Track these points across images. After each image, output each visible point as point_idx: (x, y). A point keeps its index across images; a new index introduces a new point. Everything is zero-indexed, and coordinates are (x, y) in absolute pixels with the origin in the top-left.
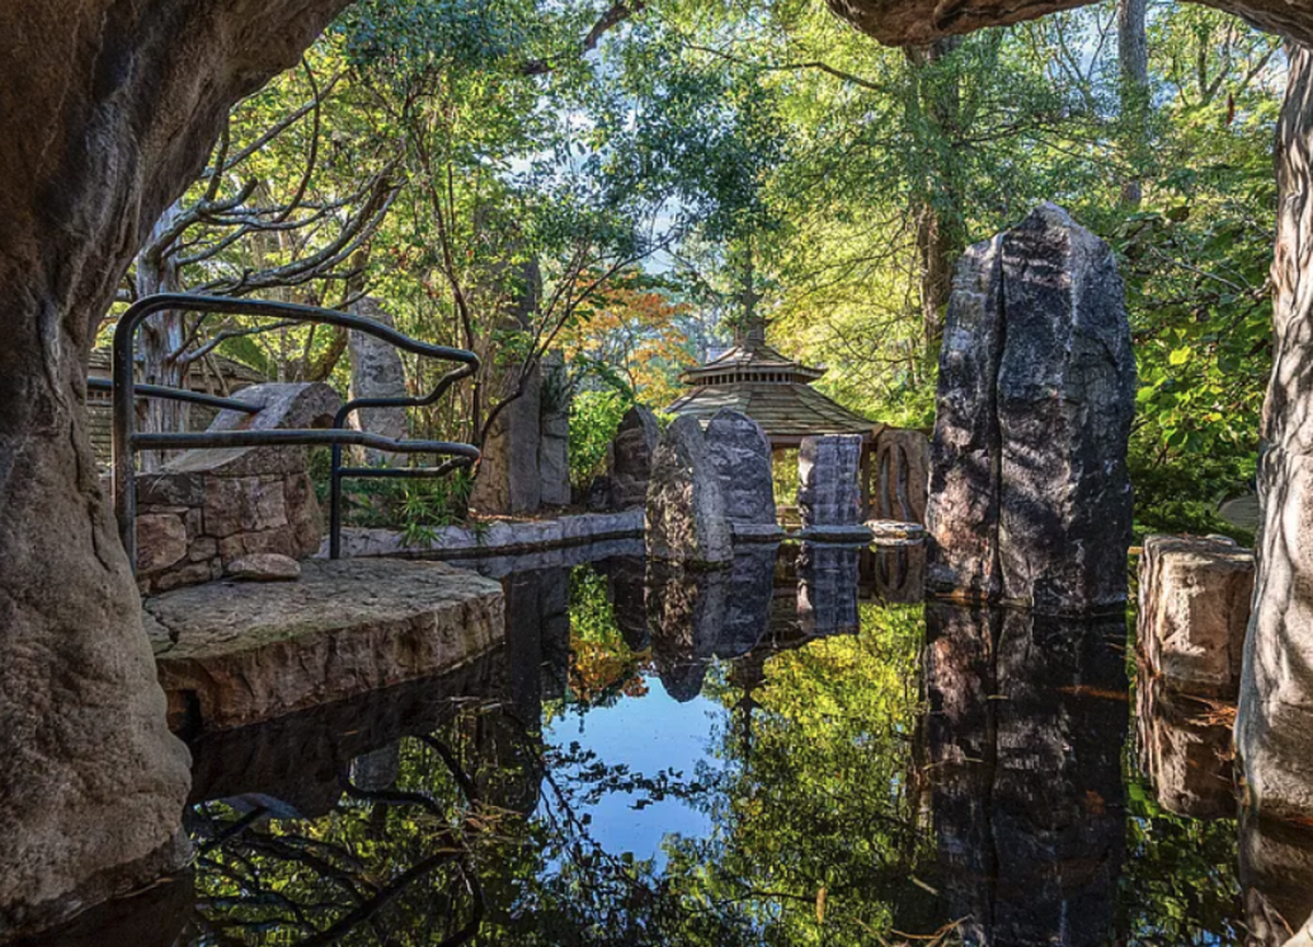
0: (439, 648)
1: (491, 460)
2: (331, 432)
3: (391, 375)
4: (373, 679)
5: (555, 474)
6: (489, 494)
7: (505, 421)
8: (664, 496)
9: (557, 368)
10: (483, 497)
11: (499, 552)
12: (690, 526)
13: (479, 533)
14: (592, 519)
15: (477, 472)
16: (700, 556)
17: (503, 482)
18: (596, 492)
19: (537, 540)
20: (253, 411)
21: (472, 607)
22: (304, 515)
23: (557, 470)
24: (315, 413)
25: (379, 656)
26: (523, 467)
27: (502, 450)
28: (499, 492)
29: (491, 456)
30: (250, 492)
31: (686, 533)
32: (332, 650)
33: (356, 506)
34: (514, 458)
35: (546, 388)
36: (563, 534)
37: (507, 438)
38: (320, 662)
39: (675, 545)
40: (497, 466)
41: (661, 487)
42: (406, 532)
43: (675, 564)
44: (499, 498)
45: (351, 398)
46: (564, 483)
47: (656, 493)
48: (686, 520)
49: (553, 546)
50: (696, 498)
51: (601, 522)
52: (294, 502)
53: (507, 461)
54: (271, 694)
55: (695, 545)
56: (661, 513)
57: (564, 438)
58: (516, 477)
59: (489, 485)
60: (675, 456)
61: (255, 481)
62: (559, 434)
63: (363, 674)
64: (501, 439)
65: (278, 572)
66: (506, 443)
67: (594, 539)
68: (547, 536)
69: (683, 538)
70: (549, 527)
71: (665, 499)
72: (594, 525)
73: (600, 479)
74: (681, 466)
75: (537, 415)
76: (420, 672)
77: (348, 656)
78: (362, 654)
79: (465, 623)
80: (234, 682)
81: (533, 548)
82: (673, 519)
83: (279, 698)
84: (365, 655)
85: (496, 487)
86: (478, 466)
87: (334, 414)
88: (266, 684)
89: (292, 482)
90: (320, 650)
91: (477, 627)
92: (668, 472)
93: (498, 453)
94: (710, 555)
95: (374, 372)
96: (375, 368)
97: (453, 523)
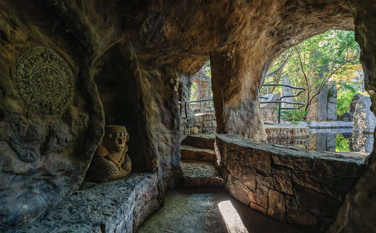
0: (296, 134)
1: (313, 108)
2: (280, 101)
3: (290, 91)
4: (286, 136)
5: (332, 112)
6: (313, 116)
7: (317, 99)
8: (358, 116)
9: (333, 86)
10: (311, 117)
11: (314, 128)
12: (365, 123)
13: (309, 123)
14: (341, 123)
15: (309, 110)
16: (367, 130)
17: (316, 113)
18: (345, 117)
19: (324, 126)
20: (267, 99)
21: (303, 129)
22: (274, 116)
23: (333, 111)
24: (277, 99)
25: (287, 133)
26: (322, 110)
27: (316, 106)
28: (315, 116)
29: (314, 107)
30: (267, 111)
31: (364, 125)
32: (280, 131)
33: (282, 116)
34: (320, 108)
35: (330, 90)
36: (331, 125)
37: (318, 103)
38: (279, 132)
39: (361, 127)
40: (315, 110)
41: (357, 114)
42: (292, 122)
43: (361, 132)
44: (315, 117)
45: (282, 96)
46: (335, 114)
47: (356, 115)
48: (364, 121)
49: (328, 128)
50: (367, 116)
51: (343, 124)
52: (273, 113)
53: (318, 108)
54: (273, 135)
55: (366, 128)
56: (357, 120)
57: (335, 103)
58: (320, 112)
59: (313, 114)
60: (362, 106)
61: (267, 109)
62: (334, 102)
63: (285, 135)
64: (316, 103)
65: (271, 123)
66: (317, 104)
67: (341, 127)
68: (327, 125)
69: (363, 126)
70: (327, 123)
71: (358, 117)
72: (341, 124)
73: (347, 114)
74: (363, 108)
75: (327, 97)
76: (293, 137)
77: (283, 132)
78: (284, 132)
79: (301, 131)
80: (268, 132)
81: (323, 128)
82: (360, 121)
83: (274, 136)
84: (285, 133)
85: (315, 114)
86: (309, 109)
87: (280, 99)
88: (272, 133)
89: (272, 110)
90: (279, 130)
91: (303, 132)
92: (360, 110)
93: (315, 107)
94: (371, 130)
95: (286, 90)
96: (287, 89)
97: (303, 121)
